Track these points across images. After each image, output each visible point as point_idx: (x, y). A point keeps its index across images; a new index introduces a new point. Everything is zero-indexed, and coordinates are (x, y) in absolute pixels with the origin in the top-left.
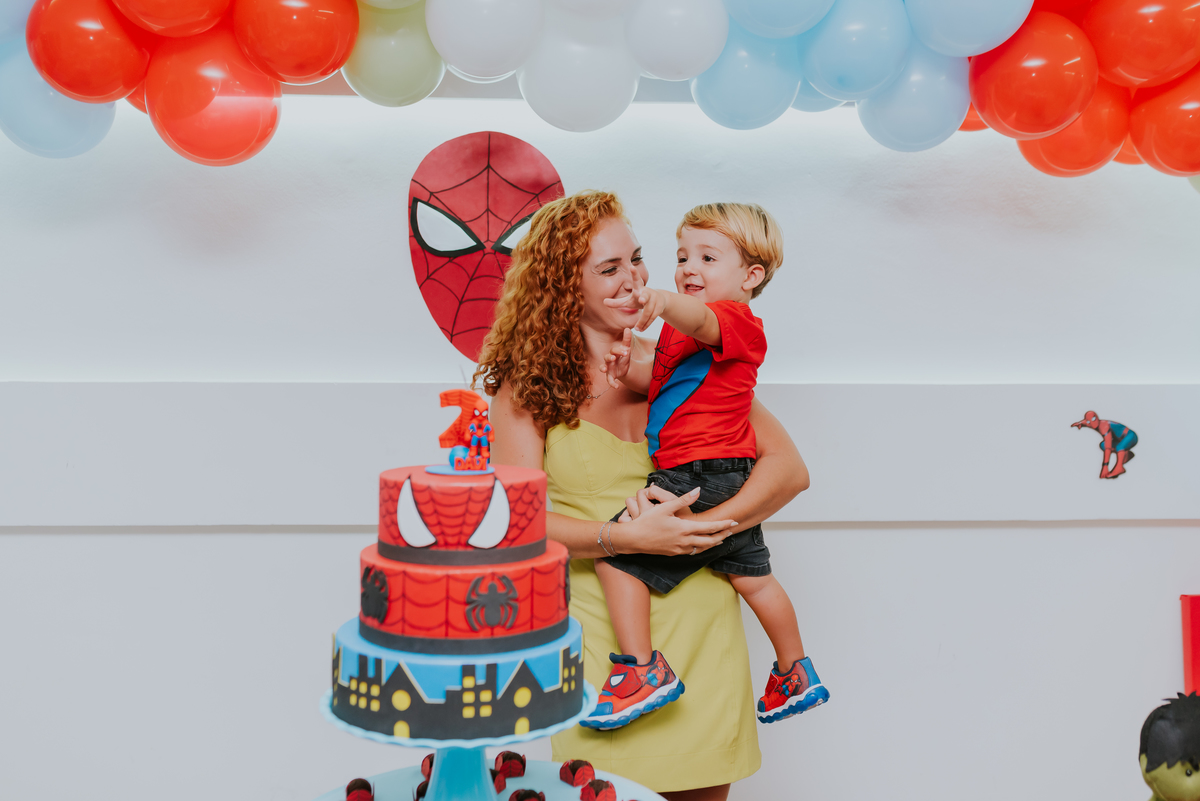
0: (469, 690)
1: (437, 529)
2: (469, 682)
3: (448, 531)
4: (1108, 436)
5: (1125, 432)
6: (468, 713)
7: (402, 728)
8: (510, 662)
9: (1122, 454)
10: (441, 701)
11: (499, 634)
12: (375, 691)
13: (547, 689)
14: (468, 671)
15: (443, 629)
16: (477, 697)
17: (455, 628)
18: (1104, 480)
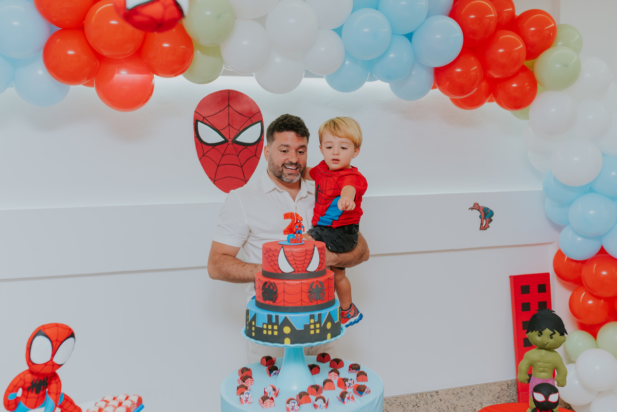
0: (312, 324)
1: (295, 266)
2: (312, 321)
3: (298, 266)
4: (483, 213)
5: (489, 211)
6: (312, 332)
7: (287, 341)
8: (325, 312)
9: (488, 220)
10: (303, 329)
11: (320, 303)
12: (276, 327)
13: (335, 322)
14: (312, 317)
15: (300, 302)
16: (315, 326)
17: (304, 302)
18: (481, 231)
